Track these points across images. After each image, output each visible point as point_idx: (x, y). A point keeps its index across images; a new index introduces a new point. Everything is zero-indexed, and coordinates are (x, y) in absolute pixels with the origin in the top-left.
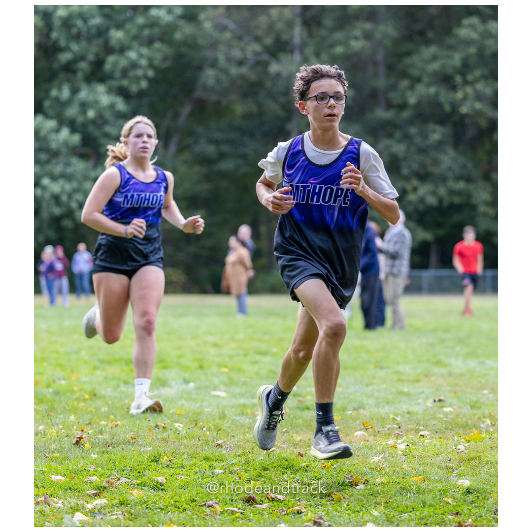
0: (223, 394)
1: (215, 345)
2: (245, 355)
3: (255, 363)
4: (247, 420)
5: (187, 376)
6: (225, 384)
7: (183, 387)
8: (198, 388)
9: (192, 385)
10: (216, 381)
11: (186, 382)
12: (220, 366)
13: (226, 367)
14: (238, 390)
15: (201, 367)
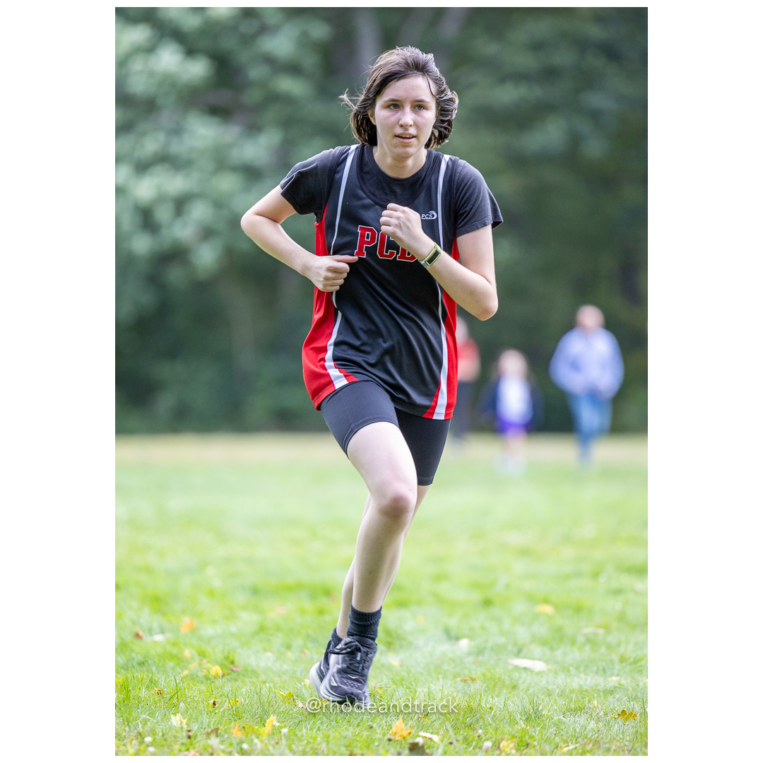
0: (539, 666)
1: (524, 552)
2: (596, 575)
3: (618, 592)
4: (592, 724)
5: (453, 622)
6: (543, 643)
7: (445, 648)
8: (480, 651)
9: (464, 643)
10: (522, 633)
11: (452, 636)
12: (532, 599)
13: (546, 601)
14: (575, 655)
15: (487, 603)
